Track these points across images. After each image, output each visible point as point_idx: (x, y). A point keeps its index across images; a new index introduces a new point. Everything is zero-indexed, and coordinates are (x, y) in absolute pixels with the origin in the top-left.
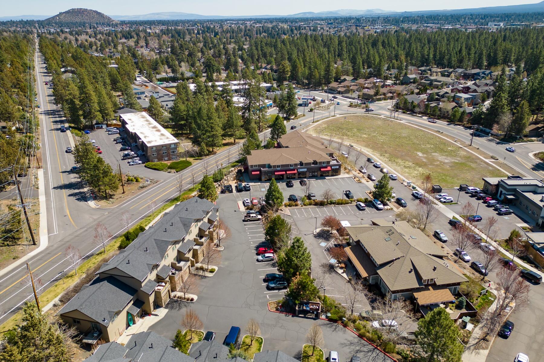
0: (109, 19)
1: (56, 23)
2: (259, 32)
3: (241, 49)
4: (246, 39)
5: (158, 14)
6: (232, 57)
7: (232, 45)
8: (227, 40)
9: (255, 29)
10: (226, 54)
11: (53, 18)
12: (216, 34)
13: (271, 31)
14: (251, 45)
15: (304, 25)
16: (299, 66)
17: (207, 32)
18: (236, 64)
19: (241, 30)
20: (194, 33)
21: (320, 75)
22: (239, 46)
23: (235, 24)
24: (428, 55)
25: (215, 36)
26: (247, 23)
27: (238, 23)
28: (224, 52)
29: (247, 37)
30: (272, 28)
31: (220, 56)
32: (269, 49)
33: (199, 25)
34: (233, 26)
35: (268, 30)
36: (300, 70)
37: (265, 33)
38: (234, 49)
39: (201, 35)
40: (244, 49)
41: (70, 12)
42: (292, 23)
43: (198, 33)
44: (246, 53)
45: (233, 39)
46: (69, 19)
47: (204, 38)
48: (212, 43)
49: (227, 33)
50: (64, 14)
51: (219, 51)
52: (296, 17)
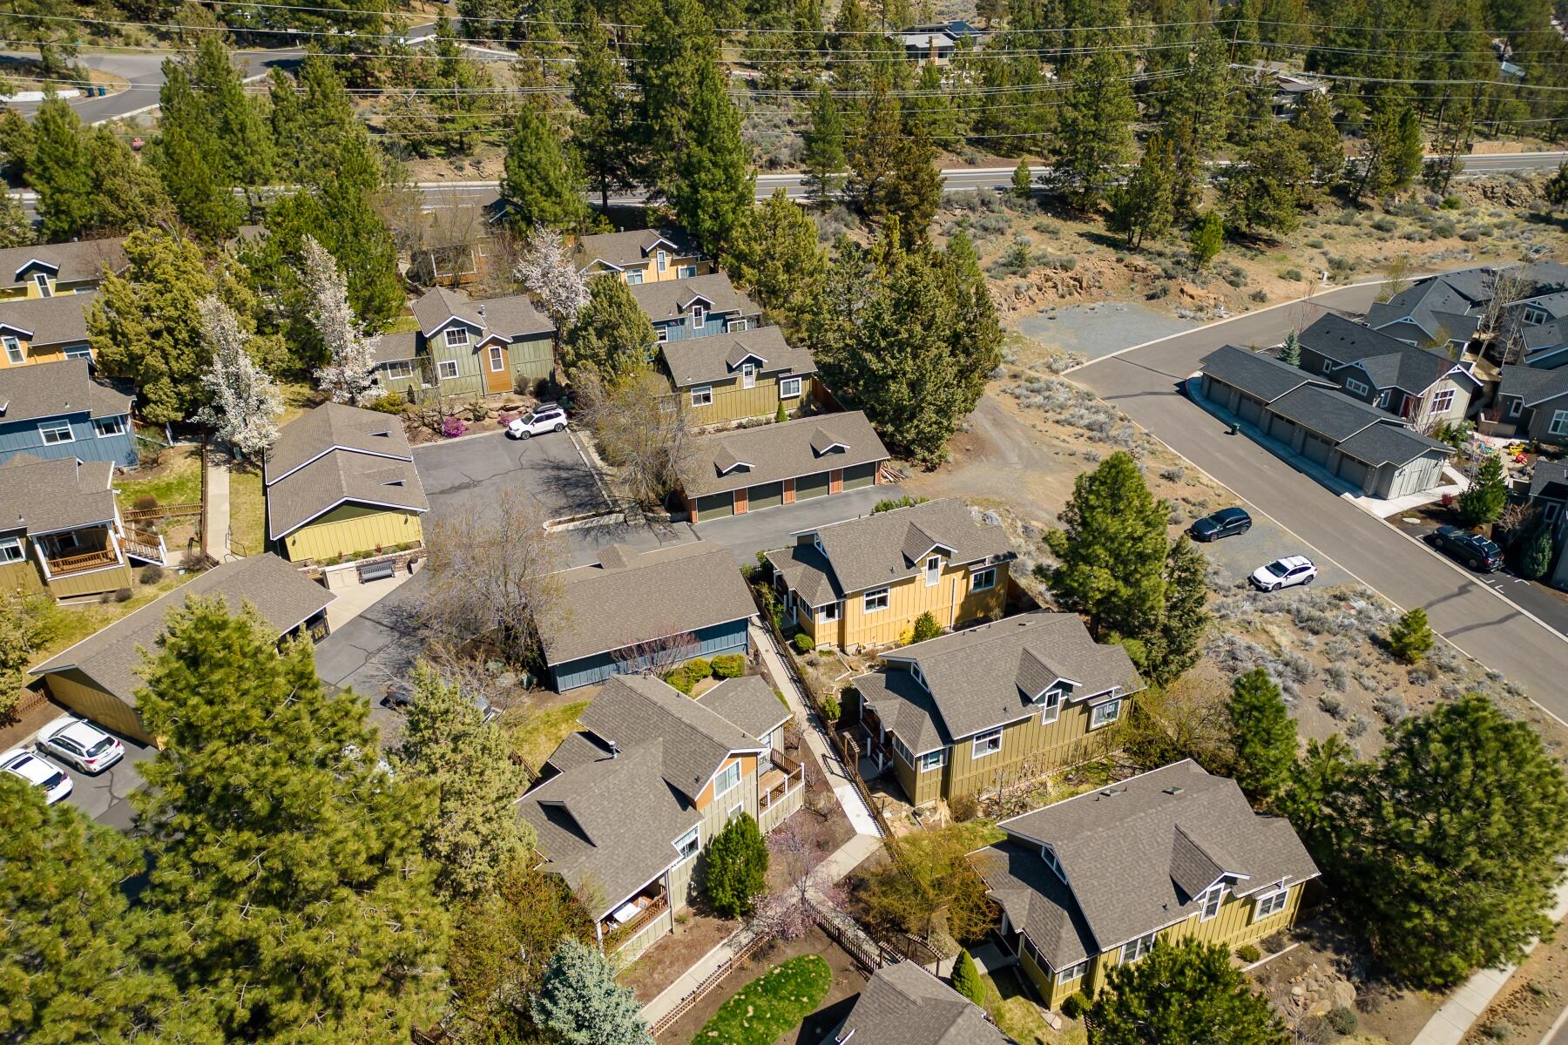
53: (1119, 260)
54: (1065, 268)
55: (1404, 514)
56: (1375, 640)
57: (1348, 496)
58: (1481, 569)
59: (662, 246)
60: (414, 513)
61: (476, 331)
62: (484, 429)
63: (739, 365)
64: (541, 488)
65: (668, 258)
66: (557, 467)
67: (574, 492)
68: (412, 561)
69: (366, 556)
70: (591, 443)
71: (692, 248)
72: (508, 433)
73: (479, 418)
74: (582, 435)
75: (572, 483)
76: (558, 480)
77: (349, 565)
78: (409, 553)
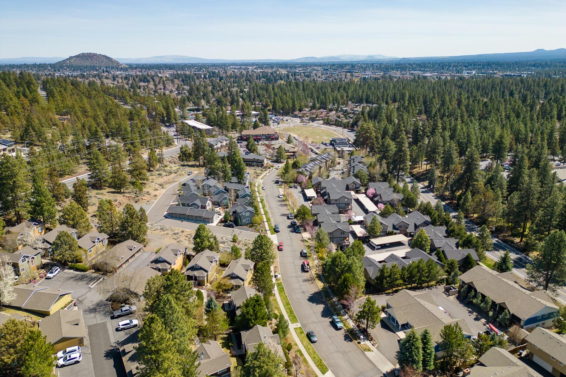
0: (118, 63)
1: (67, 66)
2: (258, 77)
3: (242, 91)
4: (247, 83)
5: (161, 57)
6: (235, 96)
7: (235, 89)
8: (231, 84)
9: (255, 75)
10: (231, 94)
11: (64, 61)
12: (221, 79)
13: (270, 77)
14: (250, 89)
15: (302, 70)
17: (213, 76)
18: (238, 101)
19: (243, 76)
20: (201, 77)
22: (241, 89)
23: (238, 69)
25: (220, 80)
26: (249, 68)
27: (241, 68)
28: (229, 93)
29: (248, 82)
30: (272, 74)
31: (226, 96)
32: (262, 92)
33: (205, 70)
34: (236, 70)
35: (267, 76)
37: (264, 78)
38: (237, 91)
39: (208, 79)
40: (245, 92)
41: (80, 56)
42: (291, 68)
43: (205, 77)
44: (246, 94)
45: (236, 83)
46: (79, 63)
47: (212, 82)
48: (219, 86)
49: (231, 78)
50: (75, 58)
51: (226, 93)
52: (298, 61)
53: (124, 196)
54: (116, 201)
55: (218, 224)
56: (231, 241)
57: (208, 224)
58: (233, 227)
59: (34, 224)
60: (70, 293)
61: (28, 257)
62: (39, 280)
63: (96, 241)
64: (76, 282)
65: (36, 227)
66: (72, 278)
67: (85, 279)
68: (75, 303)
69: (65, 307)
70: (72, 271)
71: (39, 222)
72: (46, 278)
73: (35, 279)
74: (66, 271)
75: (82, 278)
76: (77, 279)
77: (66, 309)
78: (73, 302)
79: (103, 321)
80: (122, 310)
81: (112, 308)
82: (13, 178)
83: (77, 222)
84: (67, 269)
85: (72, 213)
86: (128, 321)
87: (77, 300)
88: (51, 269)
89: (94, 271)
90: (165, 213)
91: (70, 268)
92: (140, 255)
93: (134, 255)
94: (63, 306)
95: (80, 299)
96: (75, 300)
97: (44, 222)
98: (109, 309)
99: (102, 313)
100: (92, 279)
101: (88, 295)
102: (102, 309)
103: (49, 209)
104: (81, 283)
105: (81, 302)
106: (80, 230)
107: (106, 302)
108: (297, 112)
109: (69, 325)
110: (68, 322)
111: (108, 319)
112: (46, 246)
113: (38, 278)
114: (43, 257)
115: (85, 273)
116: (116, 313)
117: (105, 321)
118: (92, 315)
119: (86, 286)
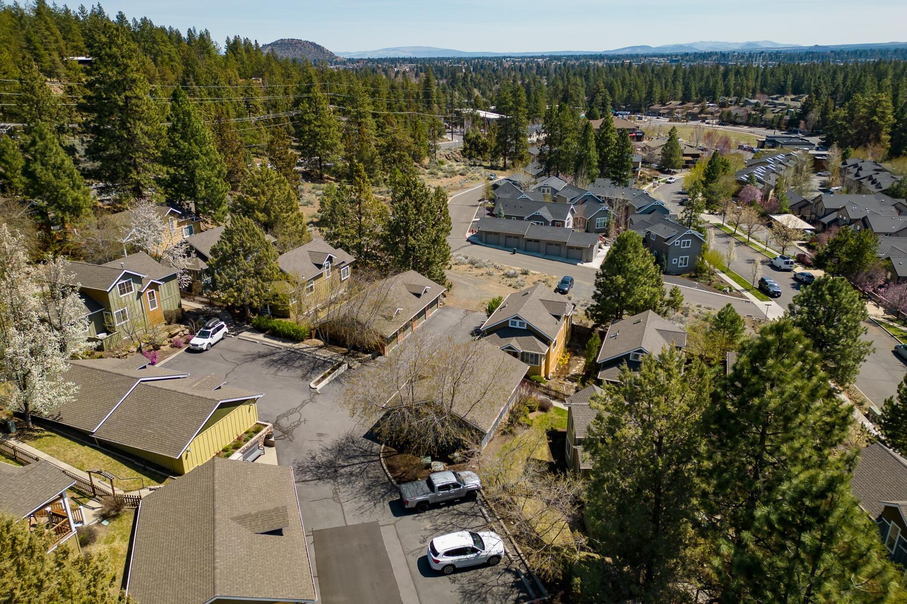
0: (331, 54)
16: (616, 88)
21: (641, 97)
24: (785, 82)
34: (517, 63)
36: (617, 92)
41: (277, 44)
42: (611, 60)
50: (270, 47)
52: (619, 53)
59: (172, 213)
60: (254, 401)
61: (138, 280)
62: (168, 354)
63: (325, 263)
64: (273, 370)
65: (175, 222)
66: (261, 356)
67: (297, 364)
68: (268, 437)
69: (236, 447)
70: (260, 337)
71: (186, 213)
72: (189, 350)
73: (157, 348)
74: (245, 334)
75: (287, 360)
76: (276, 361)
77: (237, 456)
78: (264, 432)
79: (366, 519)
80: (430, 483)
81: (389, 466)
82: (125, 90)
83: (276, 217)
84: (249, 330)
85: (264, 193)
86: (468, 541)
87: (276, 425)
88: (203, 325)
89: (321, 343)
90: (468, 235)
91: (258, 329)
92: (438, 313)
93: (423, 312)
94: (229, 441)
95: (284, 422)
96: (270, 425)
97: (198, 213)
98: (379, 472)
99: (359, 484)
100: (316, 366)
101: (309, 411)
102: (356, 469)
103: (209, 179)
104: (285, 373)
105: (286, 433)
106: (281, 238)
107: (366, 444)
108: (656, 107)
109: (246, 533)
110: (241, 520)
111: (382, 515)
112: (197, 265)
113: (166, 348)
114: (187, 292)
115: (296, 346)
116: (415, 493)
117: (373, 520)
118: (326, 488)
119: (302, 383)
